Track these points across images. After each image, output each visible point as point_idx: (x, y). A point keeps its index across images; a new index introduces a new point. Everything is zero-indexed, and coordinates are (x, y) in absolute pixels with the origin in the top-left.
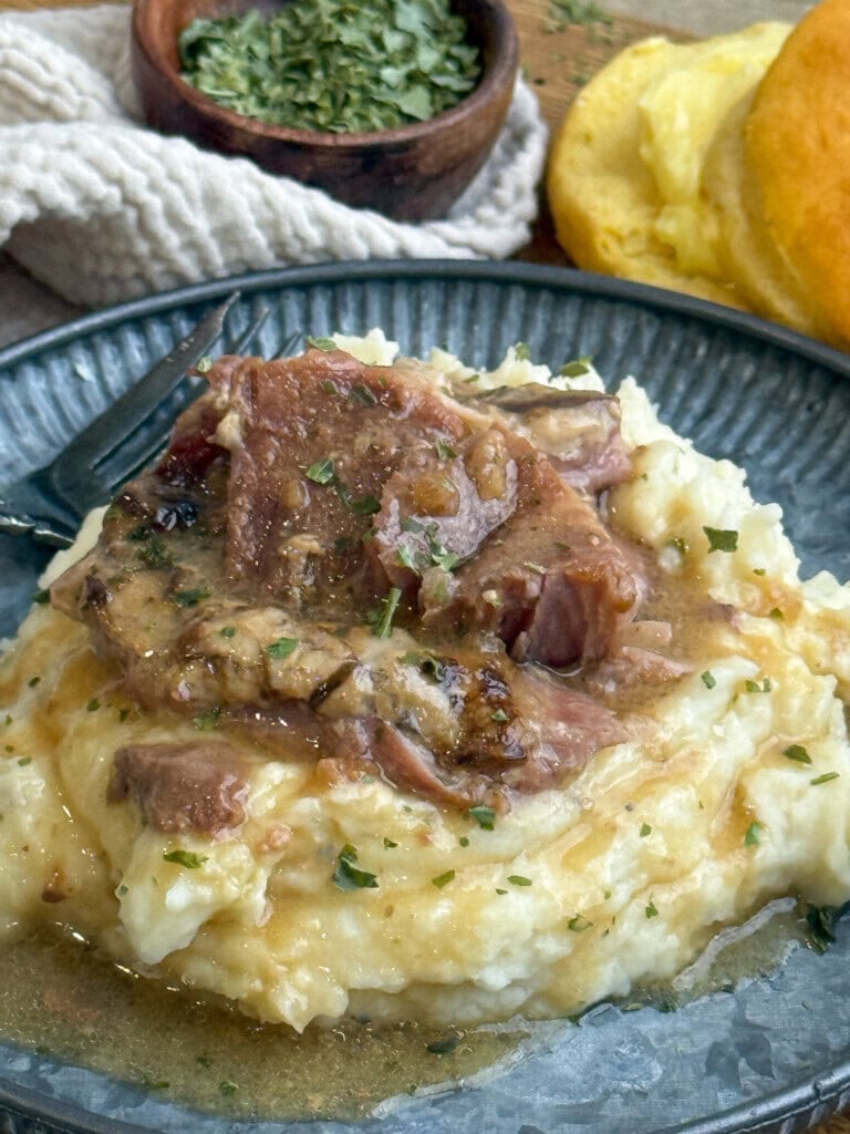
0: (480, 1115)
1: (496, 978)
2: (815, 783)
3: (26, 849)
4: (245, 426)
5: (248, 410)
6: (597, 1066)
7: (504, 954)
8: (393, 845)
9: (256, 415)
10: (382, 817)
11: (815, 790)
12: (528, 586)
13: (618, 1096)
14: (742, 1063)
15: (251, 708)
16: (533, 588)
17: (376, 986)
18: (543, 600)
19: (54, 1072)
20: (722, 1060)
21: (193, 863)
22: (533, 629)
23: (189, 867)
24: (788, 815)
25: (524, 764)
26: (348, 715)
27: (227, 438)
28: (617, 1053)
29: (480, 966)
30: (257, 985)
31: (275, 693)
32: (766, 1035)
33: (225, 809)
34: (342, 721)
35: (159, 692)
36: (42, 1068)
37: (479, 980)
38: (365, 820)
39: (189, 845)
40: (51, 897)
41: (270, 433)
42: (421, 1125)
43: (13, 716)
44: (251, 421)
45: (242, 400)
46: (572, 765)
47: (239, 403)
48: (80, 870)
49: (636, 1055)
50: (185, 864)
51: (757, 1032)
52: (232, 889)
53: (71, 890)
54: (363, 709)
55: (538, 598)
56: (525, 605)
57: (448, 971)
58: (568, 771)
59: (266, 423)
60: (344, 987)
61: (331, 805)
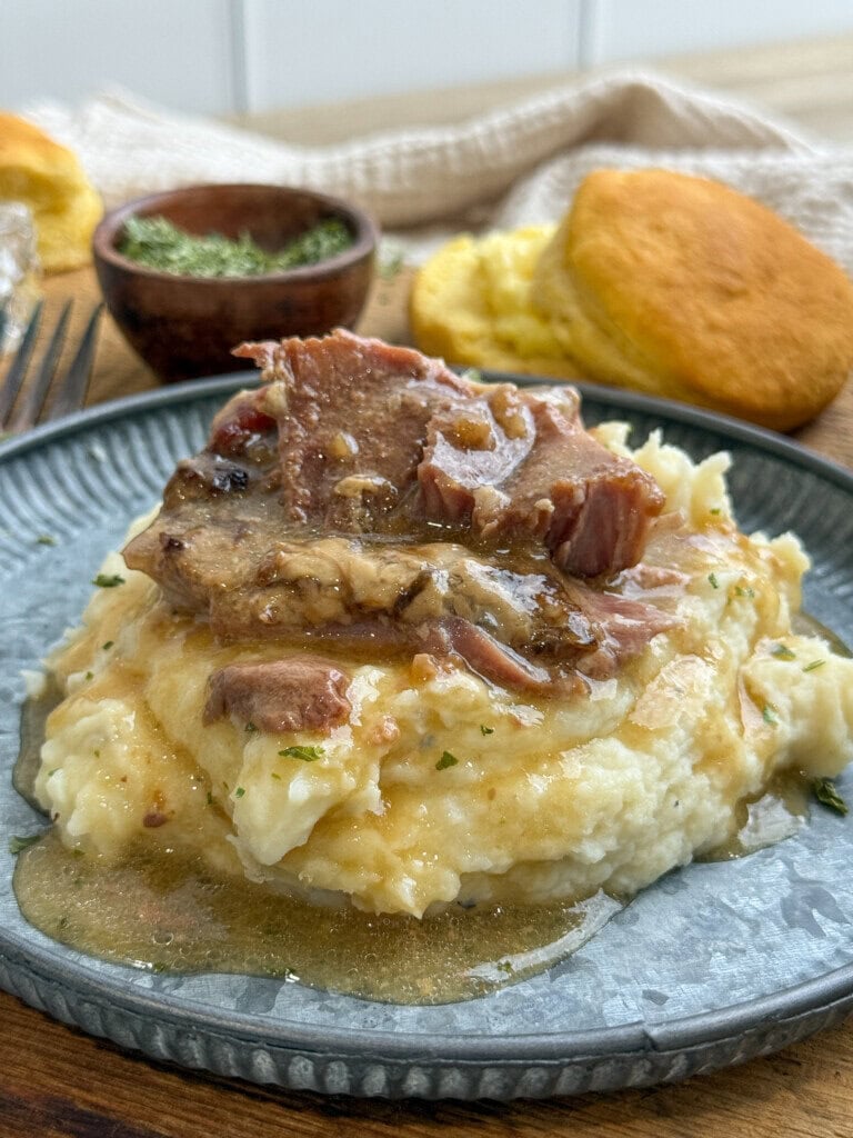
0: (599, 985)
1: (593, 852)
2: (806, 670)
3: (124, 780)
4: (290, 394)
5: (292, 379)
6: (688, 929)
7: (599, 828)
8: (490, 732)
9: (298, 386)
10: (476, 706)
11: (807, 676)
12: (575, 493)
13: (719, 954)
14: (816, 914)
15: (333, 624)
16: (580, 496)
17: (485, 869)
18: (587, 507)
19: (177, 986)
20: (797, 913)
21: (310, 756)
22: (575, 537)
23: (308, 760)
24: (791, 698)
25: (595, 651)
26: (430, 617)
27: (276, 403)
28: (700, 916)
29: (578, 839)
30: (375, 877)
31: (360, 606)
32: (824, 887)
33: (335, 704)
34: (425, 625)
35: (245, 620)
36: (165, 984)
37: (580, 854)
38: (461, 709)
39: (303, 741)
40: (153, 821)
41: (312, 399)
42: (547, 999)
43: (92, 671)
44: (295, 390)
45: (285, 371)
46: (632, 651)
47: (283, 374)
48: (181, 792)
49: (718, 916)
50: (303, 758)
51: (817, 886)
52: (349, 781)
53: (173, 812)
54: (443, 611)
55: (581, 506)
56: (570, 515)
57: (551, 848)
58: (630, 657)
59: (309, 391)
60: (456, 871)
61: (430, 696)
